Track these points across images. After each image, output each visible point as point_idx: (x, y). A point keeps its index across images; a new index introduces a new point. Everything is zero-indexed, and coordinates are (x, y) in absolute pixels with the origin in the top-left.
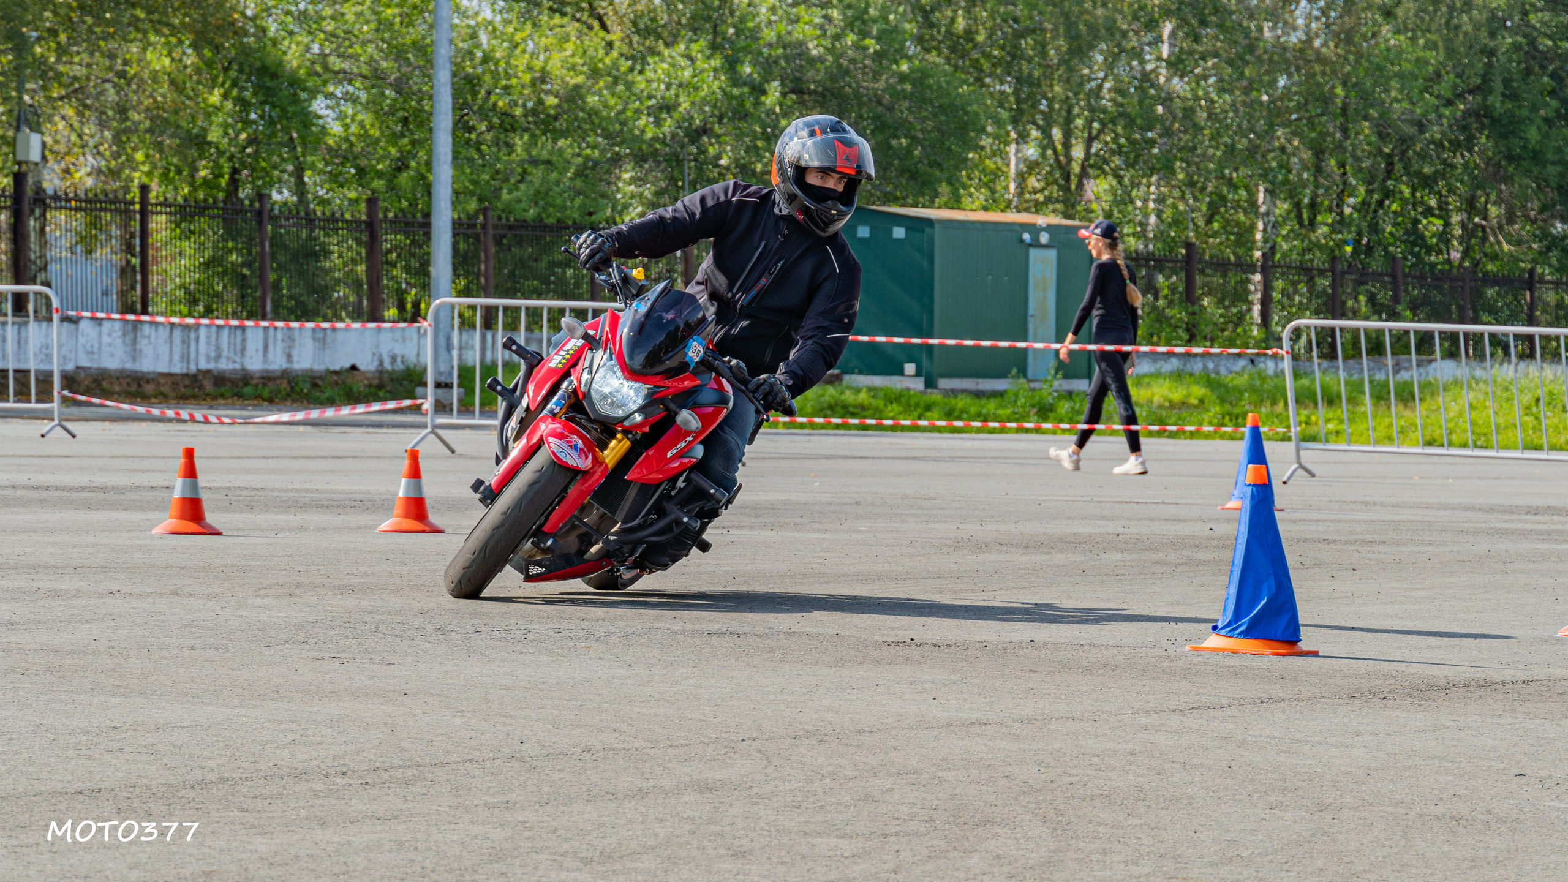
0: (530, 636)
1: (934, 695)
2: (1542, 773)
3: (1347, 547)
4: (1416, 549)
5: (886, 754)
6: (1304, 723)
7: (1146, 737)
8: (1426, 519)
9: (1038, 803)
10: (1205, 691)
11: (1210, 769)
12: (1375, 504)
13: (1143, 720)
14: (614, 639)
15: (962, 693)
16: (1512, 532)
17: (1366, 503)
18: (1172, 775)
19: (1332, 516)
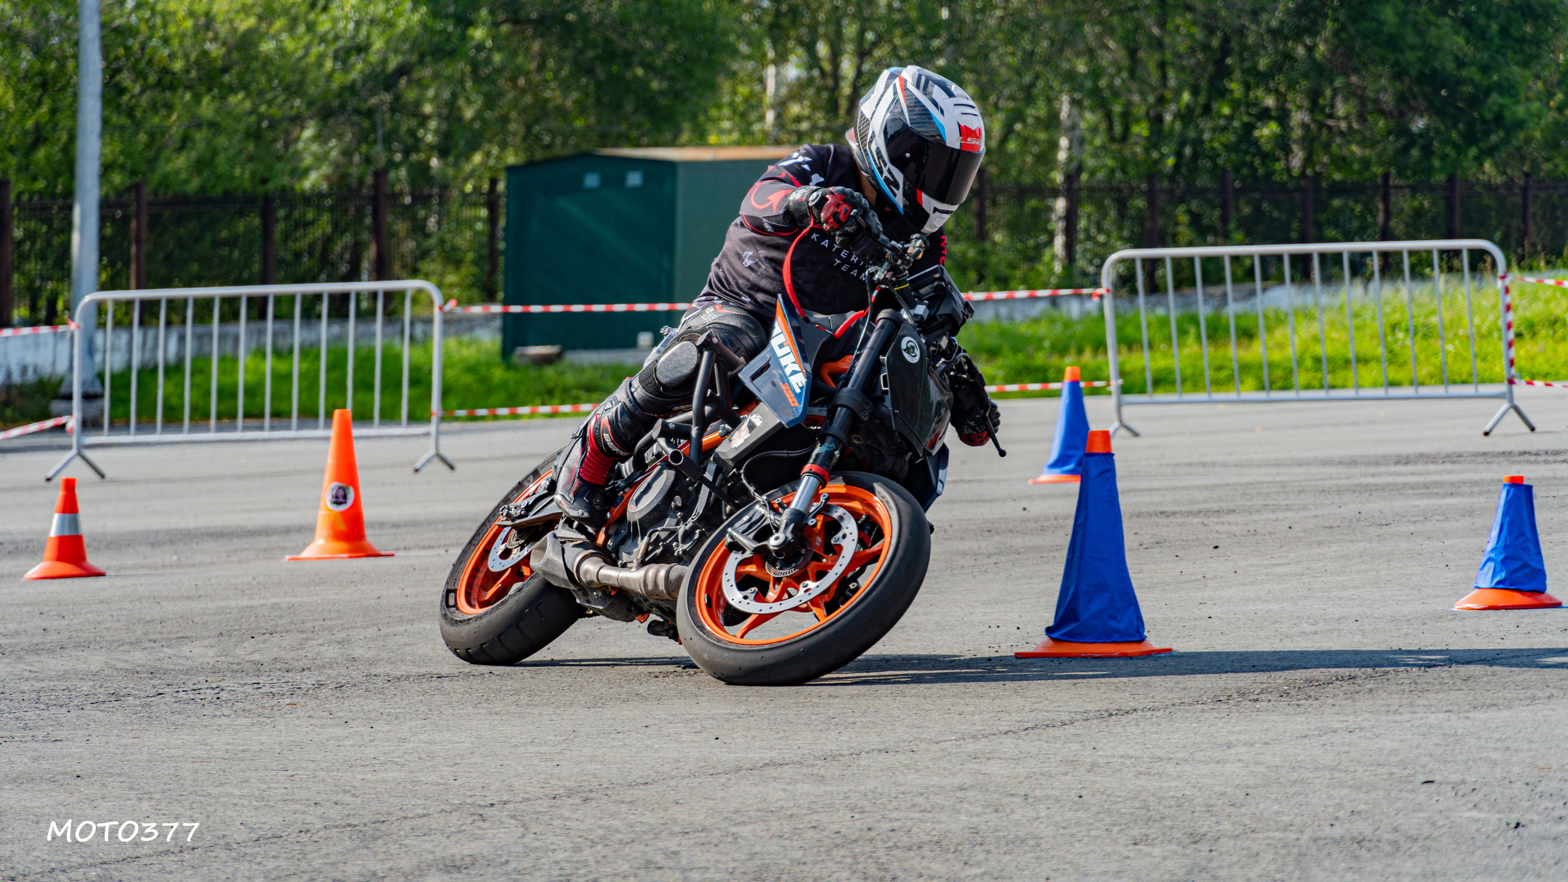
0: (224, 695)
1: (716, 734)
2: (1455, 778)
3: (1190, 519)
4: (1273, 516)
5: (666, 809)
6: (1164, 736)
7: (976, 767)
8: (1278, 478)
9: (854, 857)
10: (1040, 706)
11: (1058, 801)
12: (1214, 464)
13: (970, 747)
14: (325, 692)
15: (749, 729)
16: (1381, 488)
17: (1204, 465)
18: (1012, 812)
19: (1166, 483)
